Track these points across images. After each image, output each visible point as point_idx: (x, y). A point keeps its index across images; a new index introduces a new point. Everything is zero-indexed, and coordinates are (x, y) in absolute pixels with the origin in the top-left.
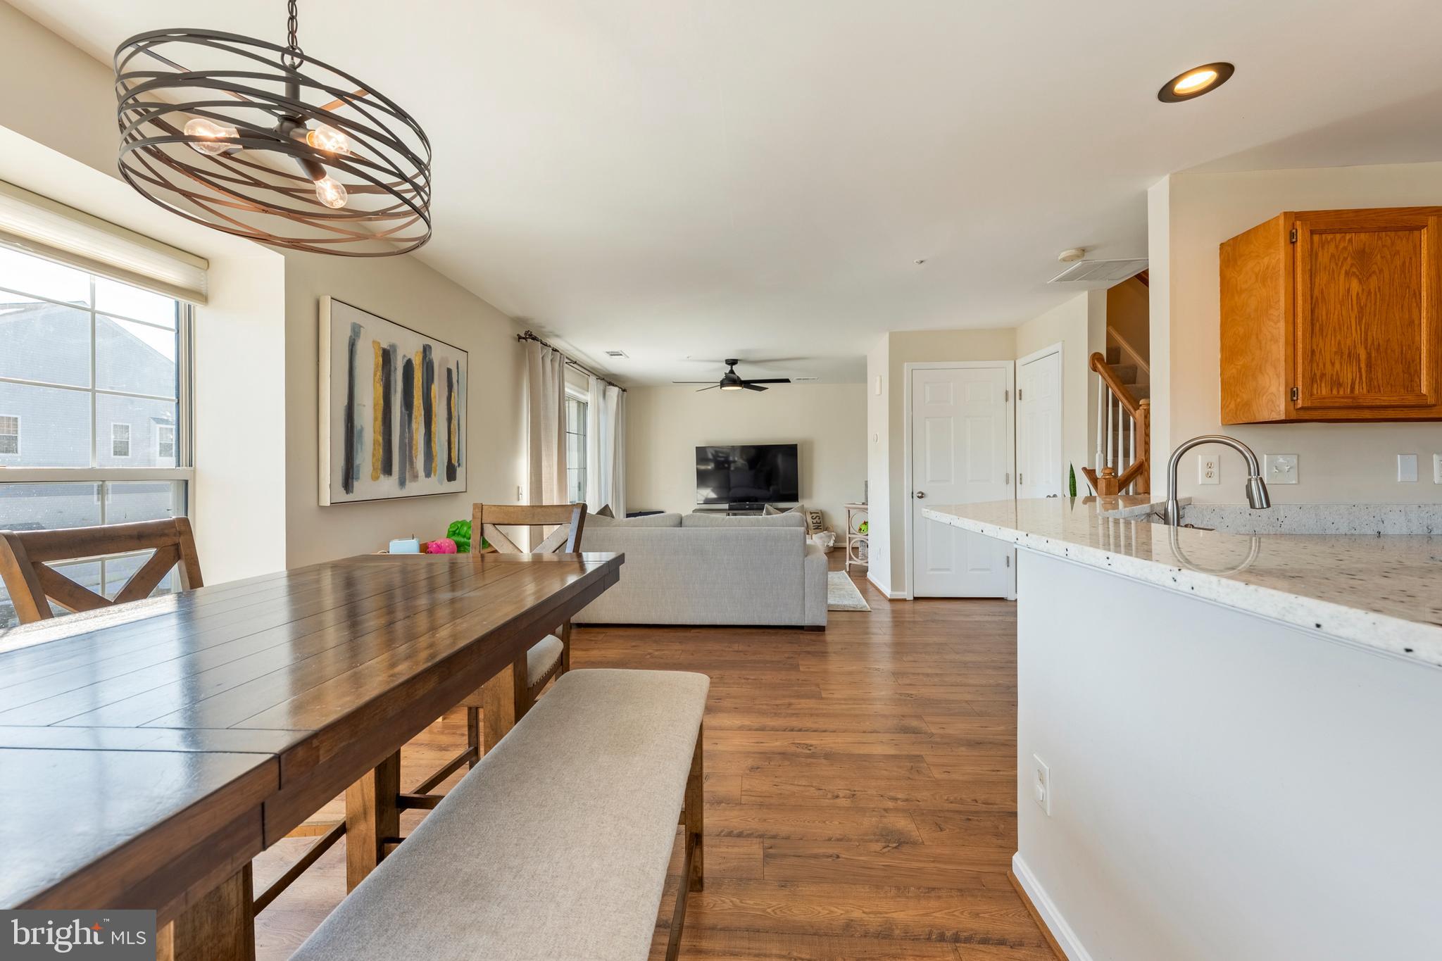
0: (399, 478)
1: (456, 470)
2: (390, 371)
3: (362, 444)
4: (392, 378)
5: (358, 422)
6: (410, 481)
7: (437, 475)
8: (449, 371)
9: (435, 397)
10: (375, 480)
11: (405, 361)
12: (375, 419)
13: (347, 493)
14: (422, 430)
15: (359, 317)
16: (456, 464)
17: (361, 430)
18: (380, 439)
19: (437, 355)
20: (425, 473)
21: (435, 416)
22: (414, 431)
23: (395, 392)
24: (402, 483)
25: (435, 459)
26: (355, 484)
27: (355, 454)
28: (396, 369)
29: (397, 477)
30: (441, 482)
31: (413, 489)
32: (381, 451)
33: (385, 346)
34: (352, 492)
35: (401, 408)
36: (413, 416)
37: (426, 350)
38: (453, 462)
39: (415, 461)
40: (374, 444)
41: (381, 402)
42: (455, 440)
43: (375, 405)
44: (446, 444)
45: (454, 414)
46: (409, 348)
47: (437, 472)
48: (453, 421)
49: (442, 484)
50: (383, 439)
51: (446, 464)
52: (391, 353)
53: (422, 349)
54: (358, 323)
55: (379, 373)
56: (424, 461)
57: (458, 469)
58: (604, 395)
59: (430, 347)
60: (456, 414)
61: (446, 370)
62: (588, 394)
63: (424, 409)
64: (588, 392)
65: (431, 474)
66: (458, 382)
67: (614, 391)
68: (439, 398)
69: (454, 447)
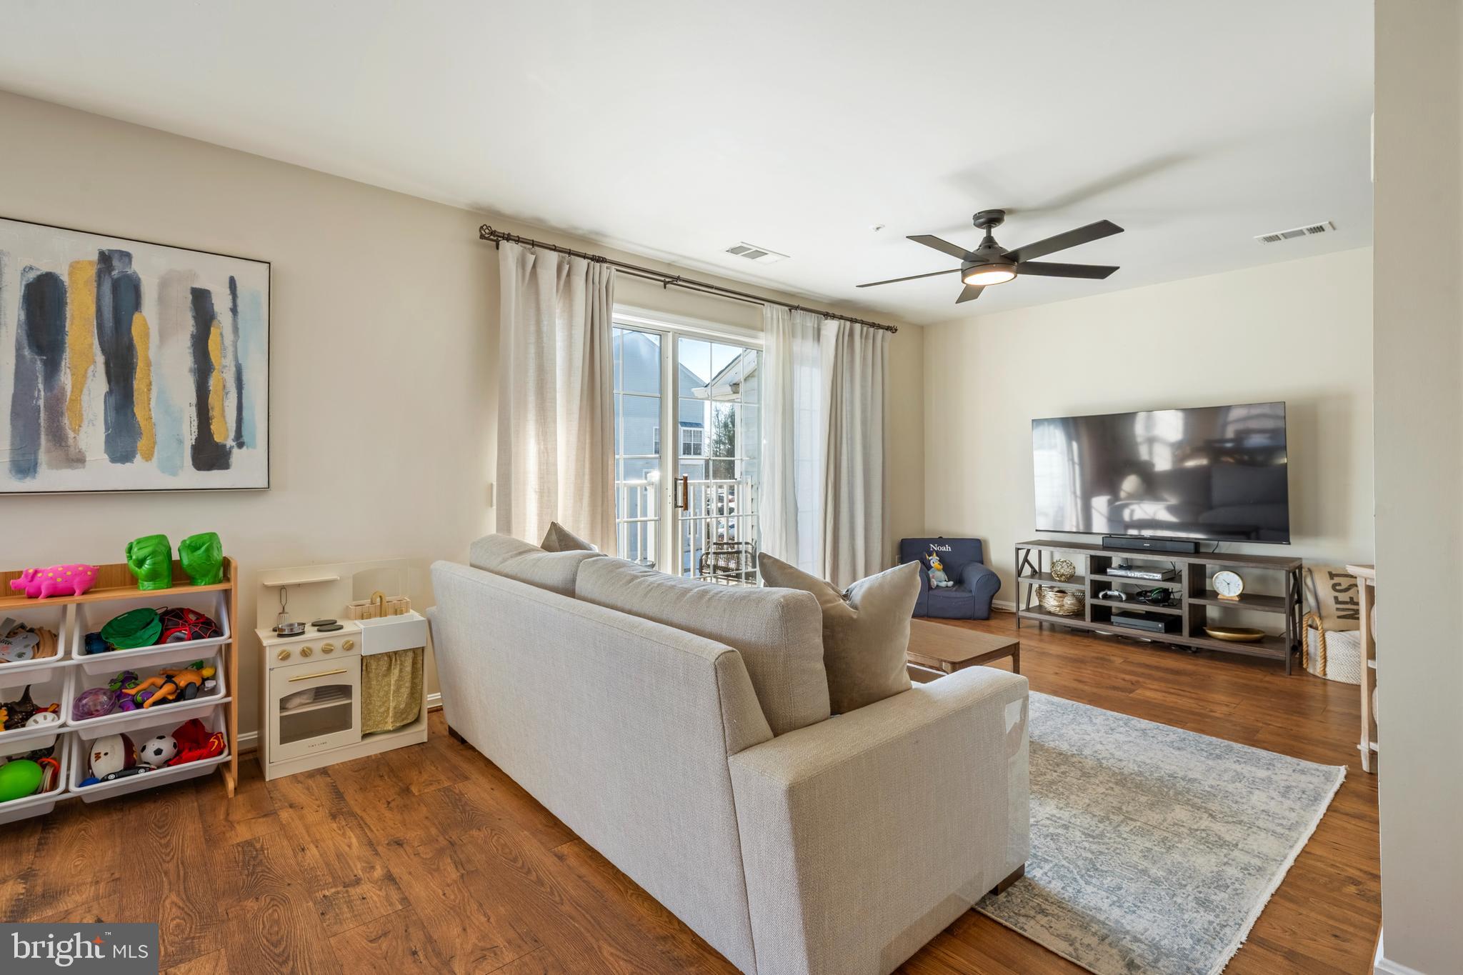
0: (13, 460)
1: (229, 453)
6: (55, 467)
7: (155, 460)
8: (200, 295)
9: (147, 335)
11: (33, 275)
14: (97, 386)
16: (230, 443)
19: (152, 266)
20: (111, 455)
21: (146, 365)
22: (68, 389)
24: (25, 469)
25: (149, 435)
30: (170, 471)
35: (20, 350)
36: (65, 364)
37: (111, 258)
38: (217, 439)
39: (71, 435)
42: (225, 405)
44: (191, 411)
45: (221, 360)
46: (47, 256)
47: (158, 455)
48: (215, 373)
49: (174, 475)
51: (190, 443)
53: (95, 258)
56: (107, 437)
57: (236, 451)
58: (818, 336)
59: (126, 256)
60: (229, 362)
61: (189, 291)
62: (761, 334)
63: (103, 350)
64: (762, 331)
65: (134, 457)
66: (234, 310)
67: (831, 327)
68: (163, 336)
69: (223, 416)
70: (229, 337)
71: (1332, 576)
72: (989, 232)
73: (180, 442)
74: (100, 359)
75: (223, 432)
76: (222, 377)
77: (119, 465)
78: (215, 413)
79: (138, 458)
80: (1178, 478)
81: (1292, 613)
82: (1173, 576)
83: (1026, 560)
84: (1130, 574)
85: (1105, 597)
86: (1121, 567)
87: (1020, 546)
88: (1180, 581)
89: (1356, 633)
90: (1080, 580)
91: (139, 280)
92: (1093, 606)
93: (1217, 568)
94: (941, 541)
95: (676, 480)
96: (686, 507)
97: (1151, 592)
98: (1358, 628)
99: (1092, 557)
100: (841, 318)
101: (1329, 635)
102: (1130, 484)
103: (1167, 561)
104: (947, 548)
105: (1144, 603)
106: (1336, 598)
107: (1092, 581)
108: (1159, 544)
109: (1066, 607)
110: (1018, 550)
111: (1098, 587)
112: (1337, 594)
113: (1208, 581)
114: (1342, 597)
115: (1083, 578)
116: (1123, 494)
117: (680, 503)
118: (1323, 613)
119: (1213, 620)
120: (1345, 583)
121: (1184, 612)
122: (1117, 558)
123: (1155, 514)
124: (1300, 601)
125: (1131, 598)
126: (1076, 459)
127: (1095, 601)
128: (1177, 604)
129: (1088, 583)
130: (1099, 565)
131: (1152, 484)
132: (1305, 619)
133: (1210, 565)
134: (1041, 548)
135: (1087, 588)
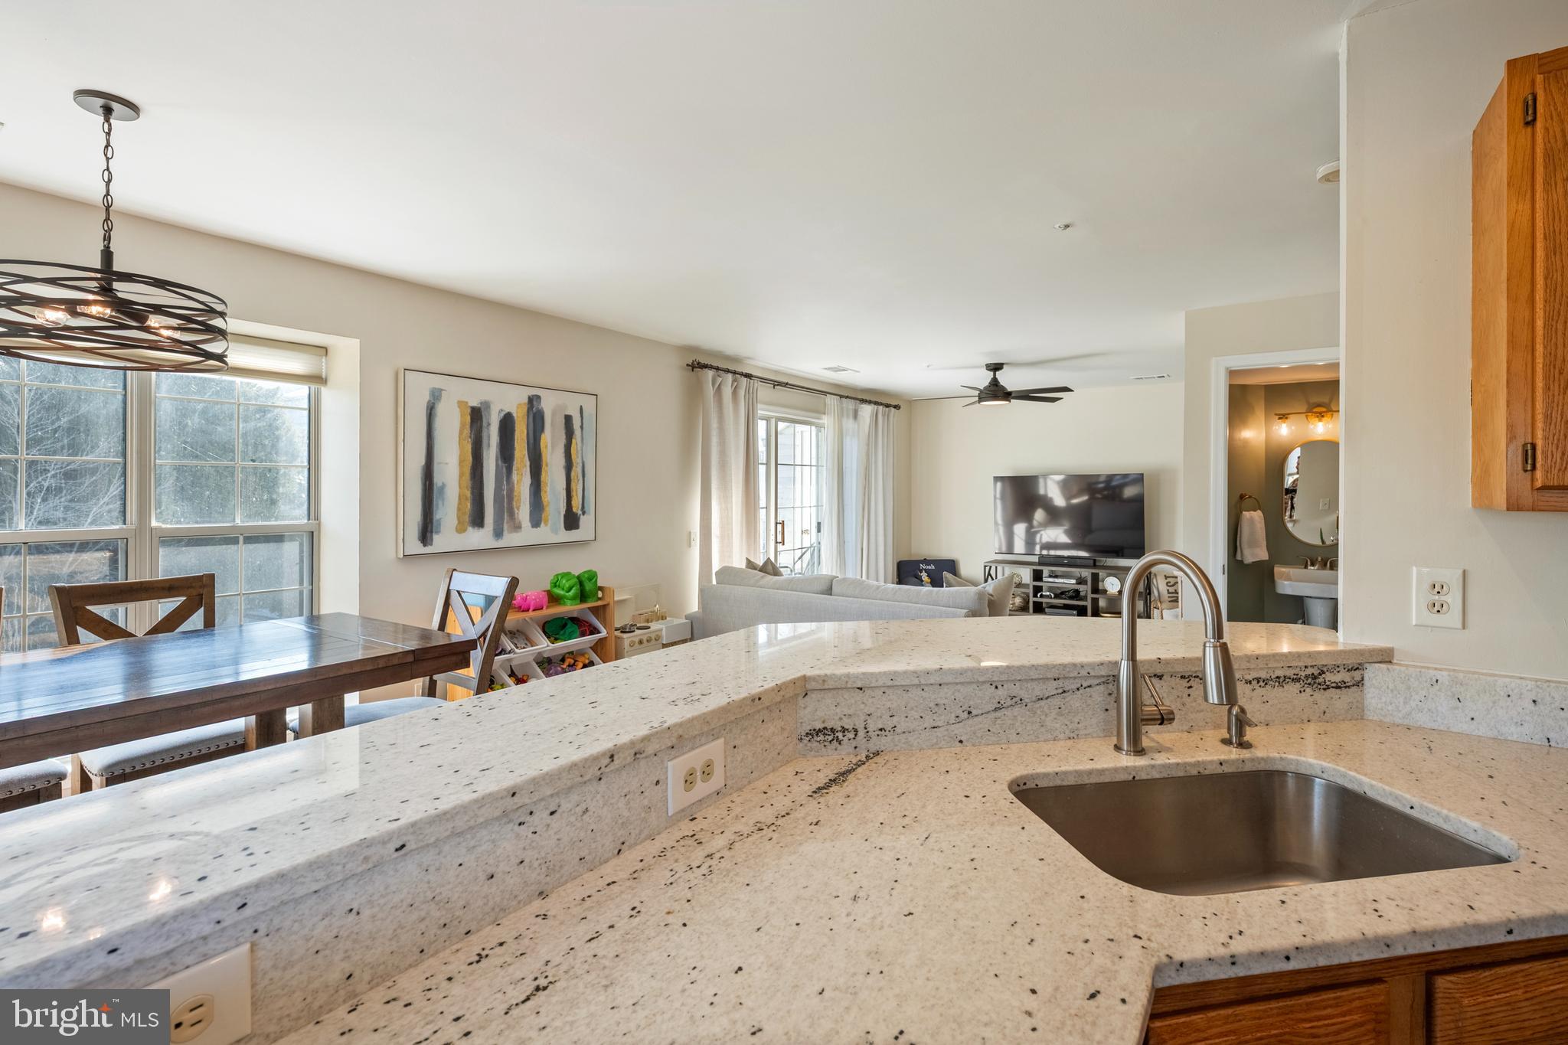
0: (494, 529)
1: (579, 518)
2: (481, 427)
3: (443, 500)
4: (484, 434)
5: (437, 480)
6: (510, 532)
7: (549, 525)
8: (568, 419)
9: (546, 447)
10: (460, 533)
11: (502, 415)
12: (461, 475)
13: (425, 545)
14: (527, 480)
15: (437, 382)
16: (580, 512)
17: (443, 486)
18: (468, 494)
19: (549, 404)
20: (531, 523)
21: (547, 465)
22: (516, 482)
23: (489, 445)
24: (498, 533)
25: (547, 509)
26: (435, 537)
27: (435, 509)
28: (489, 424)
29: (492, 528)
30: (555, 531)
31: (511, 539)
32: (469, 504)
33: (475, 404)
34: (431, 545)
35: (497, 461)
36: (514, 468)
37: (533, 401)
38: (574, 510)
39: (516, 511)
40: (460, 499)
41: (470, 458)
42: (577, 488)
43: (461, 462)
44: (564, 493)
45: (576, 459)
46: (509, 401)
47: (550, 522)
48: (574, 468)
49: (557, 534)
50: (473, 493)
51: (563, 512)
52: (482, 410)
53: (526, 401)
54: (437, 387)
55: (467, 431)
56: (531, 511)
57: (582, 516)
58: (856, 416)
59: (539, 397)
60: (579, 461)
61: (563, 417)
62: (824, 416)
63: (530, 460)
64: (825, 414)
65: (540, 523)
66: (582, 427)
67: (867, 410)
68: (553, 447)
69: (577, 495)
70: (580, 444)
71: (1166, 577)
72: (995, 375)
73: (559, 513)
74: (528, 463)
75: (576, 507)
76: (576, 471)
77: (535, 529)
78: (574, 494)
79: (542, 524)
80: (1071, 511)
81: (1146, 602)
82: (1081, 581)
83: (989, 574)
84: (1056, 580)
85: (1042, 596)
86: (1050, 576)
87: (986, 564)
88: (1086, 584)
89: (1177, 609)
90: (1026, 586)
91: (543, 412)
92: (1034, 602)
93: (1105, 575)
94: (926, 562)
95: (777, 523)
96: (783, 543)
97: (1069, 591)
98: (1178, 607)
99: (1034, 570)
100: (876, 403)
101: (1165, 612)
102: (1039, 515)
103: (1076, 571)
104: (932, 567)
105: (1065, 599)
106: (1168, 590)
107: (1034, 586)
108: (1073, 561)
109: (1017, 604)
110: (985, 566)
111: (1037, 590)
112: (1168, 588)
113: (1100, 583)
114: (1172, 590)
115: (1028, 585)
116: (1035, 523)
117: (779, 540)
118: (1162, 600)
119: (1102, 608)
120: (1172, 581)
121: (1088, 604)
122: (1046, 571)
123: (1056, 538)
124: (1150, 594)
125: (1057, 596)
126: (998, 496)
127: (1036, 599)
128: (1085, 598)
129: (1031, 587)
130: (1037, 576)
131: (1054, 516)
132: (1152, 603)
133: (1102, 573)
134: (997, 565)
135: (1031, 591)
